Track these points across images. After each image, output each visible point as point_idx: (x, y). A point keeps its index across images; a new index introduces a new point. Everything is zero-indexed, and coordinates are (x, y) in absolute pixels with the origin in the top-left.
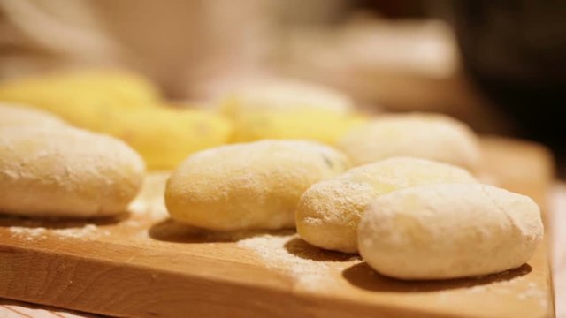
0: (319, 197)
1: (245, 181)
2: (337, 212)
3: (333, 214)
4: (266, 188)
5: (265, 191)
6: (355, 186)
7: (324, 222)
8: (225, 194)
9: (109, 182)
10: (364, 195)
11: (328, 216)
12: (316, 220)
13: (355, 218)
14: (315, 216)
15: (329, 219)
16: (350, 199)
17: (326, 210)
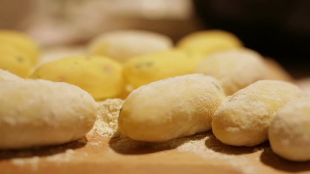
0: (234, 113)
1: (181, 108)
2: (248, 122)
3: (246, 124)
4: (193, 110)
5: (192, 112)
6: (255, 103)
7: (242, 130)
8: (170, 118)
9: (82, 117)
10: (262, 109)
11: (243, 125)
12: (235, 129)
13: (259, 125)
14: (233, 125)
15: (243, 127)
16: (255, 112)
17: (241, 122)
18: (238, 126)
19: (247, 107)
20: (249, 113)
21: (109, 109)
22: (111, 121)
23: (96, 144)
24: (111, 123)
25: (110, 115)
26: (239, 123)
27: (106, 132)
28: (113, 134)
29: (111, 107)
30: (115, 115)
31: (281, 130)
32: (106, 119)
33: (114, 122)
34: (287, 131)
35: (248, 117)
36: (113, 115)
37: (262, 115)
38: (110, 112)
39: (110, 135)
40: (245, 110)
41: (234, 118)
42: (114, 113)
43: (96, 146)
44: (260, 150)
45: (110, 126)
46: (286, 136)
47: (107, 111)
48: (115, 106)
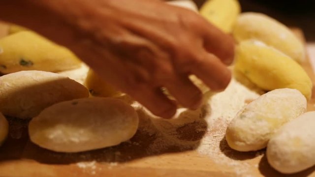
2: (252, 139)
3: (251, 141)
7: (246, 144)
11: (248, 141)
12: (242, 144)
13: (261, 140)
14: (240, 141)
15: (248, 143)
16: (259, 132)
17: (247, 139)
18: (244, 142)
19: (253, 127)
20: (254, 133)
23: (138, 144)
26: (245, 140)
31: (275, 153)
34: (279, 156)
35: (253, 136)
37: (264, 133)
40: (252, 130)
41: (242, 136)
44: (261, 155)
46: (278, 159)
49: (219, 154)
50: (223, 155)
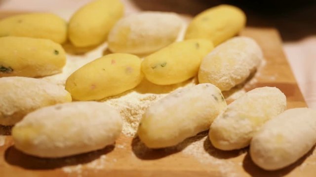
3: (235, 139)
7: (230, 143)
10: (247, 126)
11: (232, 140)
12: (225, 143)
14: (225, 140)
15: (232, 142)
17: (231, 138)
18: (228, 141)
21: (131, 113)
22: (133, 122)
23: (122, 147)
24: (133, 124)
25: (132, 118)
26: (229, 139)
27: (129, 132)
28: (134, 134)
29: (133, 112)
30: (136, 118)
32: (129, 120)
33: (135, 123)
35: (236, 134)
36: (134, 118)
37: (246, 132)
38: (132, 115)
39: (132, 135)
40: (235, 128)
41: (225, 135)
42: (135, 116)
43: (122, 149)
45: (132, 126)
46: (262, 156)
47: (130, 115)
48: (135, 111)
49: (203, 154)
50: (207, 155)
